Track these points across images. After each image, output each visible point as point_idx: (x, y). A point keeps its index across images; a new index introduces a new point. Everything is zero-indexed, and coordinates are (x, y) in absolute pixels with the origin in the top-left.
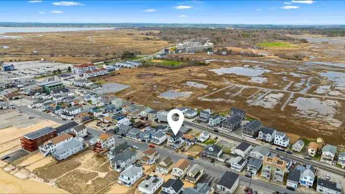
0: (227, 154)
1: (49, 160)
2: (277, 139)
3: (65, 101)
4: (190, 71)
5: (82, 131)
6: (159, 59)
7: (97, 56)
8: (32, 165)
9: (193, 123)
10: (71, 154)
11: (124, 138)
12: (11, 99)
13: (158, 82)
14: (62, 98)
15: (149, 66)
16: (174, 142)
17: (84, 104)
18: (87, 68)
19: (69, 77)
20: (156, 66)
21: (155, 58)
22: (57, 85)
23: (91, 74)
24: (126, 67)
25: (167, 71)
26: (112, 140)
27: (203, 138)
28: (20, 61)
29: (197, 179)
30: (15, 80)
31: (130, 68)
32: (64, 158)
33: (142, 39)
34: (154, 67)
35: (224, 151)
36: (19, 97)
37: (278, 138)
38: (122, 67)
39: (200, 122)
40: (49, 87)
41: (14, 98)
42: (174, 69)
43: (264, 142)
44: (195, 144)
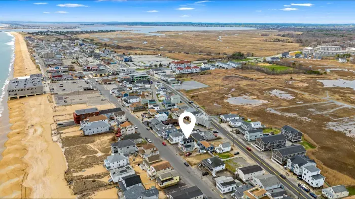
0: (230, 172)
1: (79, 133)
2: (305, 174)
3: (139, 91)
4: (291, 78)
5: (120, 117)
6: (268, 62)
7: (208, 55)
8: (66, 134)
9: (231, 133)
10: (96, 132)
11: (151, 131)
12: (105, 83)
13: (241, 86)
14: (138, 88)
15: (248, 68)
16: (184, 145)
17: (148, 96)
18: (183, 65)
19: (160, 71)
20: (256, 70)
21: (265, 61)
22: (143, 77)
23: (182, 71)
24: (223, 68)
25: (263, 76)
26: (131, 129)
27: (220, 149)
28: (142, 54)
29: (165, 184)
30: (123, 70)
31: (227, 69)
32: (90, 134)
33: (272, 40)
34: (252, 70)
35: (228, 168)
36: (112, 83)
37: (306, 172)
38: (220, 67)
39: (238, 133)
40: (136, 77)
41: (108, 83)
42: (273, 74)
43: (291, 174)
44: (205, 153)
